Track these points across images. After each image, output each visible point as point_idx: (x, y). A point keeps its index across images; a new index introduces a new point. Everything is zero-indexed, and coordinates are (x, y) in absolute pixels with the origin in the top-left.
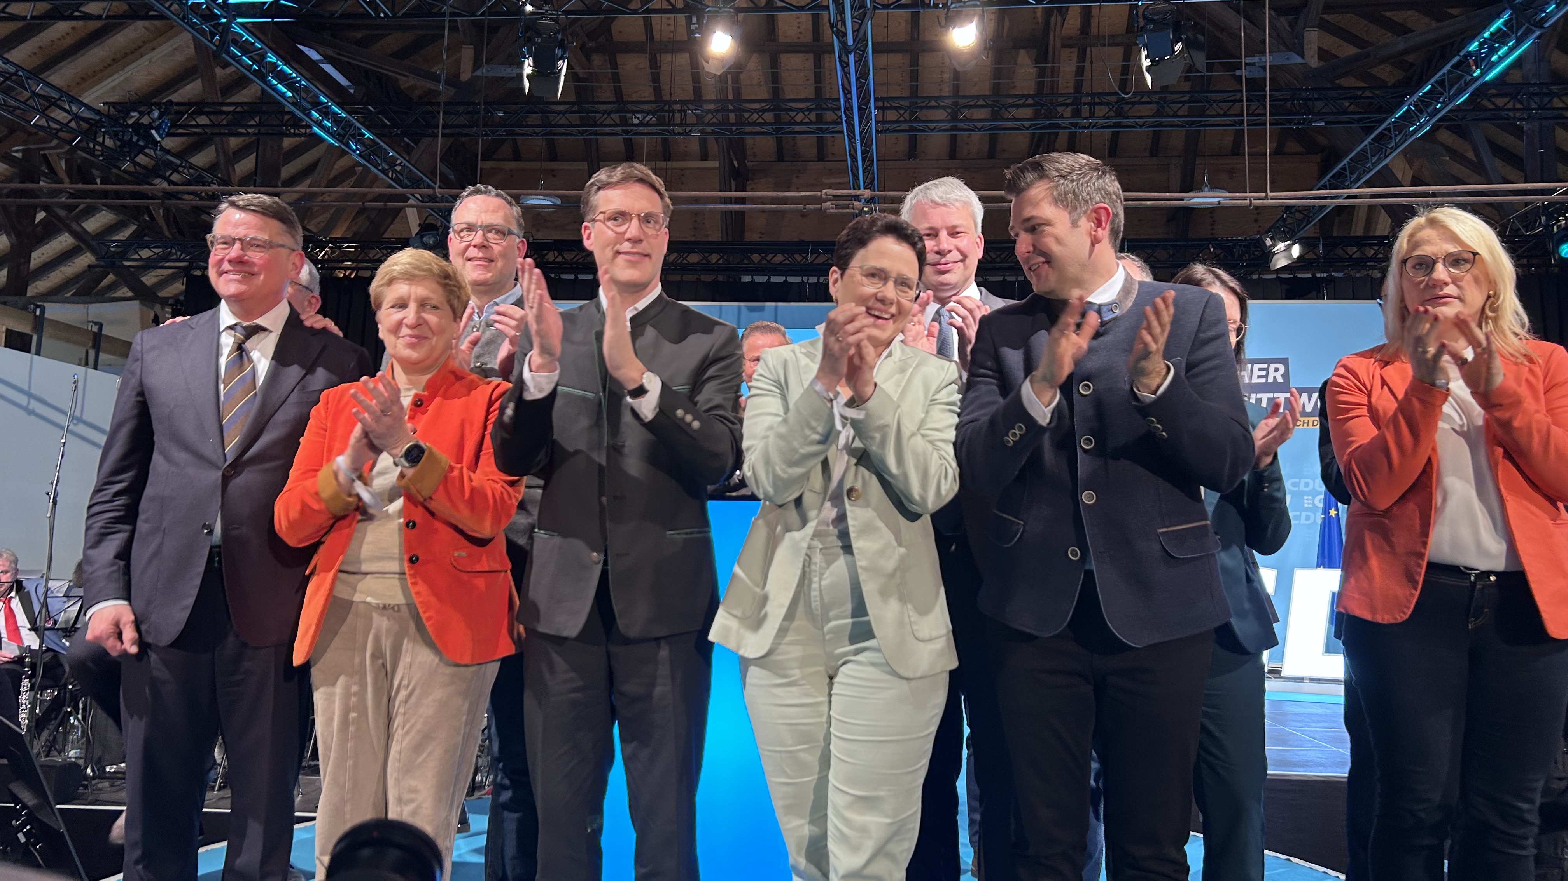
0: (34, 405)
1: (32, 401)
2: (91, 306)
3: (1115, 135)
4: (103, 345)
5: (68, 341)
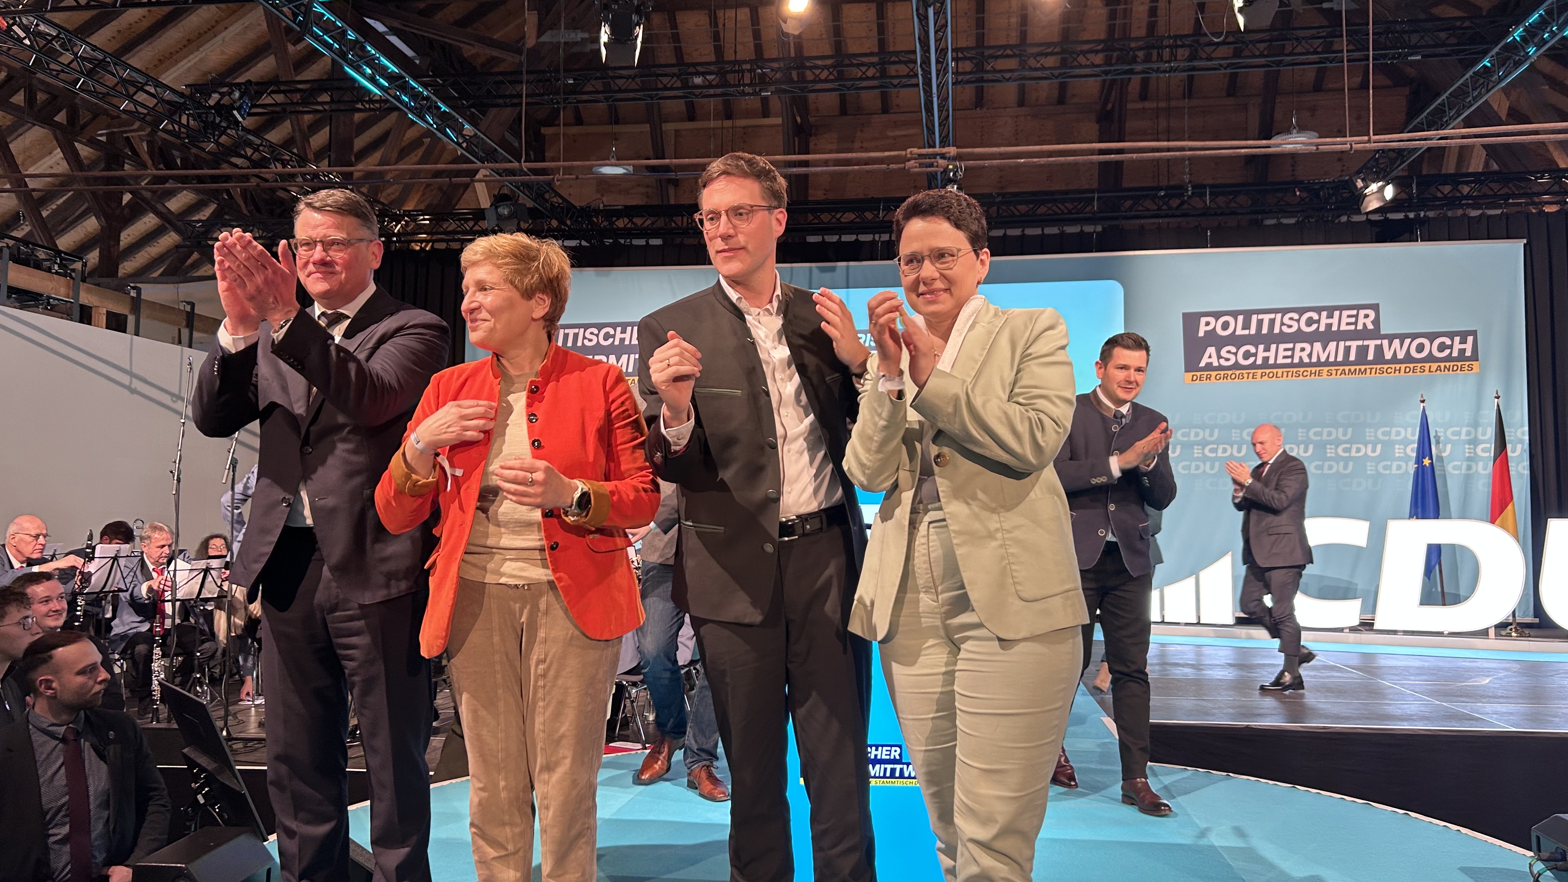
0: (137, 384)
1: (134, 380)
2: (181, 285)
3: (1191, 79)
4: (196, 323)
5: (164, 321)
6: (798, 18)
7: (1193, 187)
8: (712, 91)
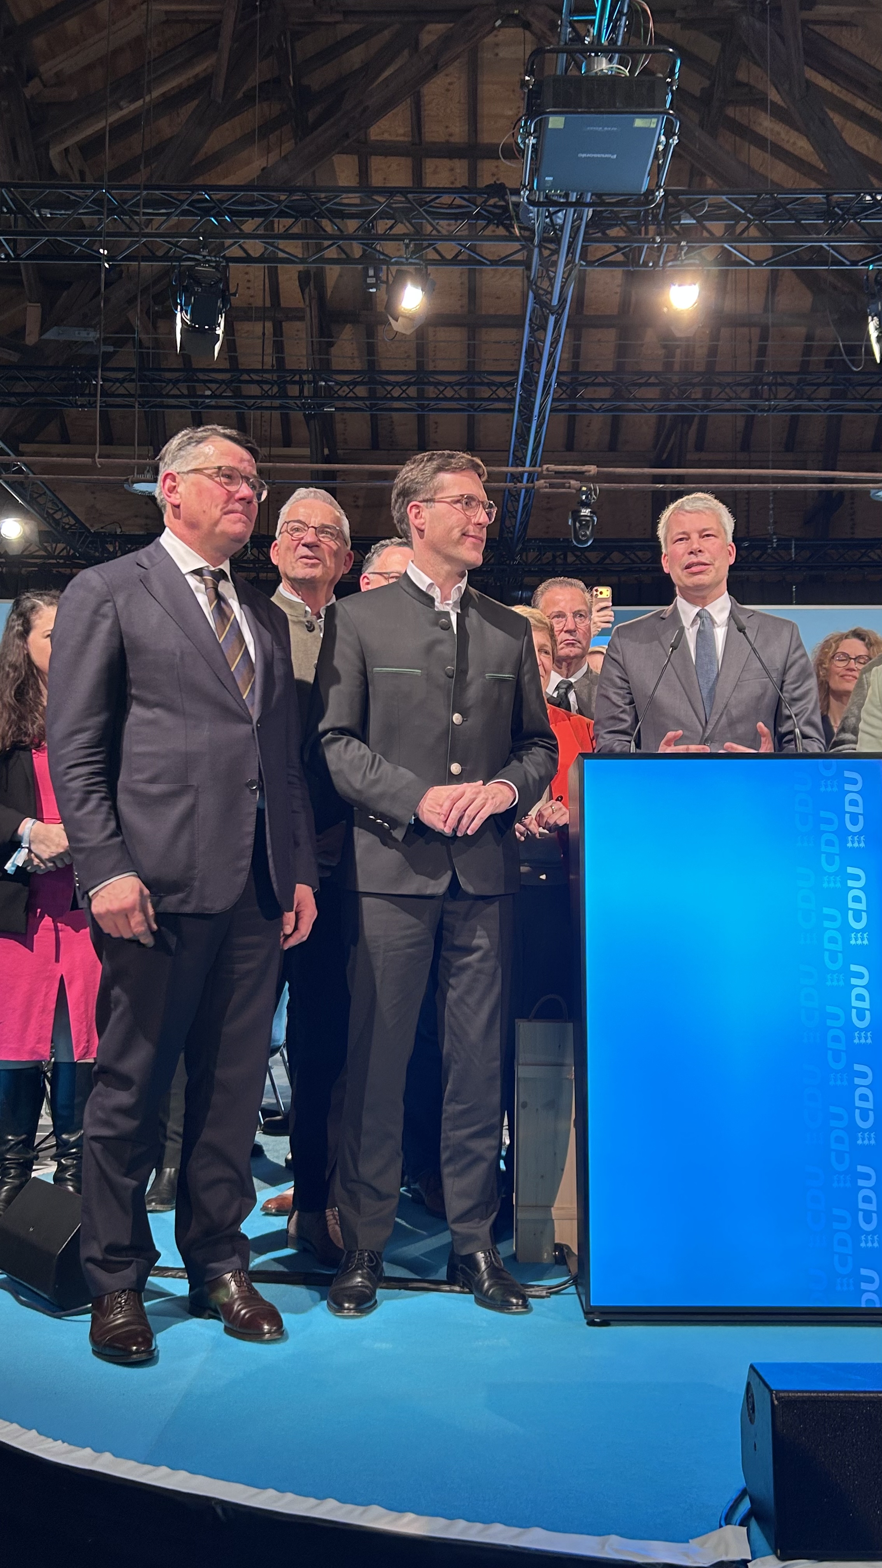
3: (794, 420)
6: (410, 318)
7: (779, 540)
8: (267, 403)
